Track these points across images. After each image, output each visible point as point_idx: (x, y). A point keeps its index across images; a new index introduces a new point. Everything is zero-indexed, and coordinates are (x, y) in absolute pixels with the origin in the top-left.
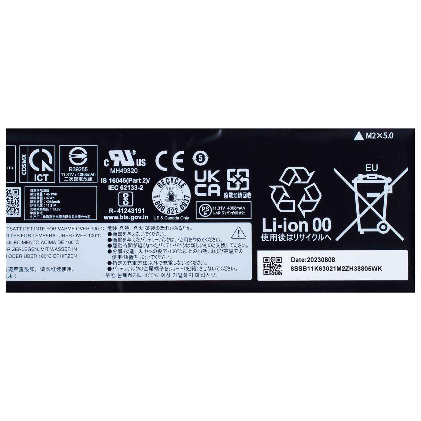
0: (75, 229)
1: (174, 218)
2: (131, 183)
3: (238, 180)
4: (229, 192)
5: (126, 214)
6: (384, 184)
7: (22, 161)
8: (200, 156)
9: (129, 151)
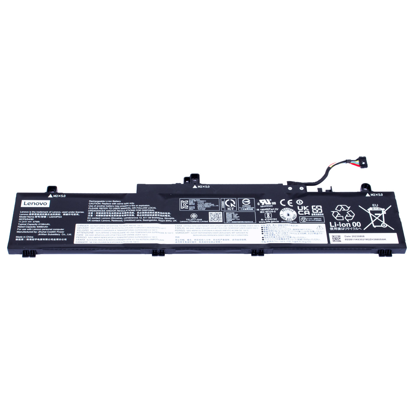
0: (246, 226)
1: (290, 222)
2: (270, 210)
3: (317, 209)
4: (313, 213)
6: (382, 211)
7: (222, 203)
8: (299, 202)
9: (268, 200)
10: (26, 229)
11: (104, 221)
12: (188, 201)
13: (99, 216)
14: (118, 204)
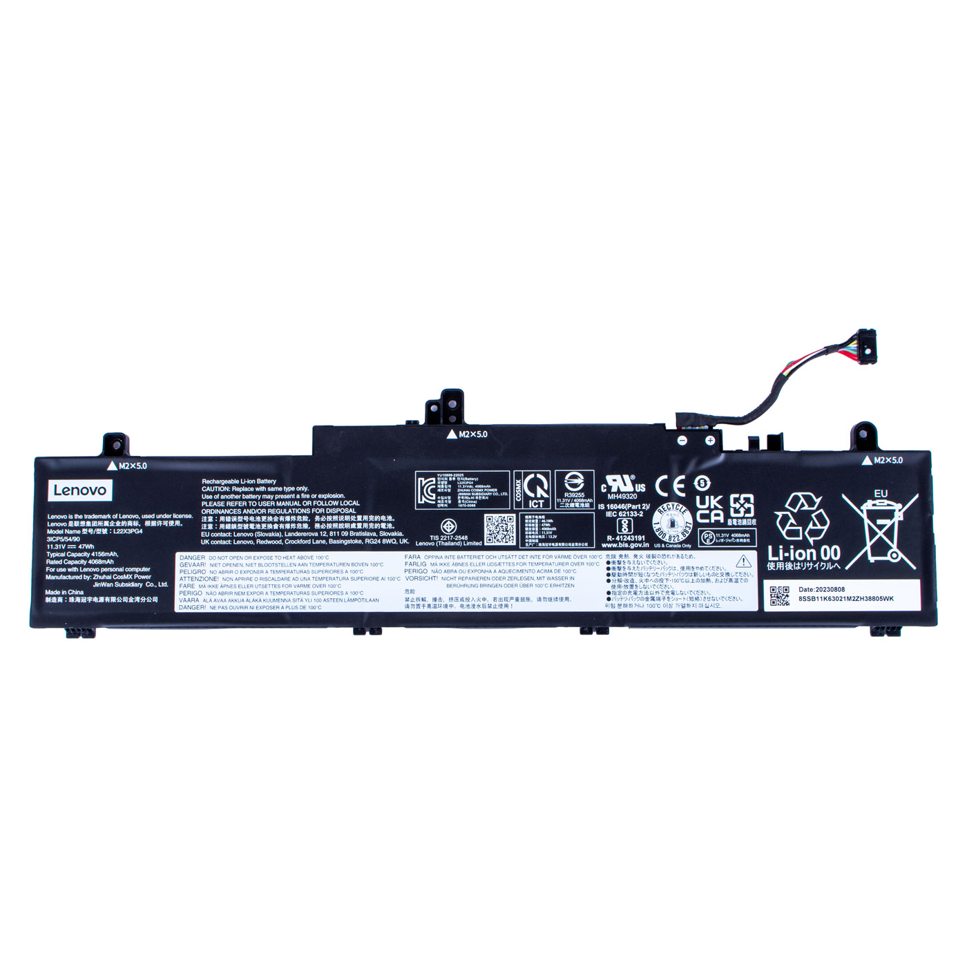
0: (572, 557)
1: (675, 546)
2: (630, 509)
3: (742, 505)
4: (732, 518)
5: (626, 542)
7: (516, 487)
8: (701, 481)
9: (627, 476)
10: (64, 570)
11: (239, 542)
12: (434, 479)
13: (228, 527)
14: (269, 489)
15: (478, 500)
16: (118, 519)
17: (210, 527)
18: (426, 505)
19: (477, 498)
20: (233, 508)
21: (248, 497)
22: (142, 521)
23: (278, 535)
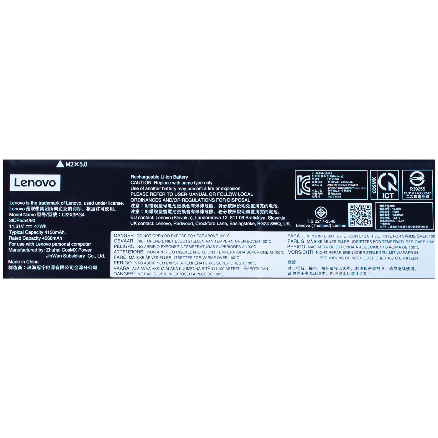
0: (416, 236)
7: (372, 182)
10: (23, 244)
11: (160, 224)
12: (309, 176)
13: (151, 212)
14: (183, 183)
15: (343, 193)
16: (65, 205)
17: (138, 212)
18: (303, 196)
19: (342, 191)
20: (155, 197)
21: (166, 189)
22: (84, 207)
23: (190, 218)
